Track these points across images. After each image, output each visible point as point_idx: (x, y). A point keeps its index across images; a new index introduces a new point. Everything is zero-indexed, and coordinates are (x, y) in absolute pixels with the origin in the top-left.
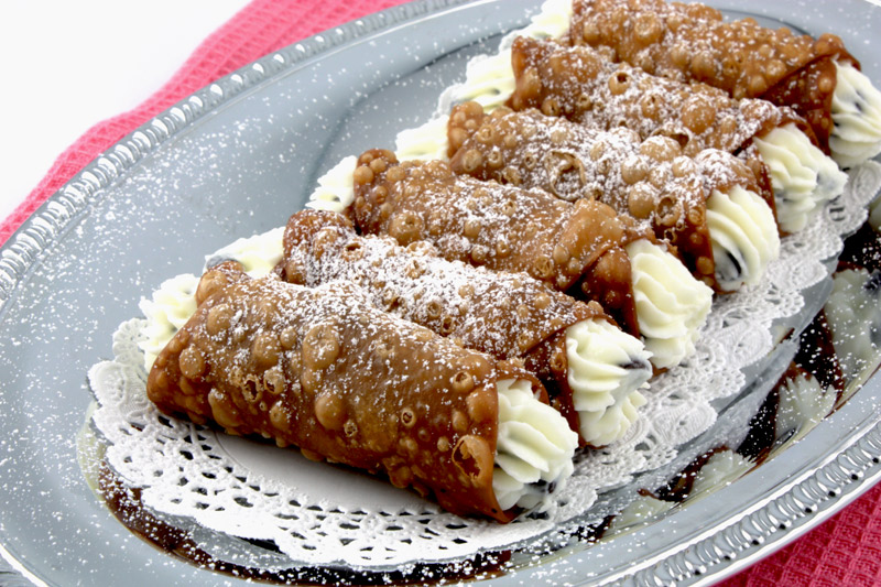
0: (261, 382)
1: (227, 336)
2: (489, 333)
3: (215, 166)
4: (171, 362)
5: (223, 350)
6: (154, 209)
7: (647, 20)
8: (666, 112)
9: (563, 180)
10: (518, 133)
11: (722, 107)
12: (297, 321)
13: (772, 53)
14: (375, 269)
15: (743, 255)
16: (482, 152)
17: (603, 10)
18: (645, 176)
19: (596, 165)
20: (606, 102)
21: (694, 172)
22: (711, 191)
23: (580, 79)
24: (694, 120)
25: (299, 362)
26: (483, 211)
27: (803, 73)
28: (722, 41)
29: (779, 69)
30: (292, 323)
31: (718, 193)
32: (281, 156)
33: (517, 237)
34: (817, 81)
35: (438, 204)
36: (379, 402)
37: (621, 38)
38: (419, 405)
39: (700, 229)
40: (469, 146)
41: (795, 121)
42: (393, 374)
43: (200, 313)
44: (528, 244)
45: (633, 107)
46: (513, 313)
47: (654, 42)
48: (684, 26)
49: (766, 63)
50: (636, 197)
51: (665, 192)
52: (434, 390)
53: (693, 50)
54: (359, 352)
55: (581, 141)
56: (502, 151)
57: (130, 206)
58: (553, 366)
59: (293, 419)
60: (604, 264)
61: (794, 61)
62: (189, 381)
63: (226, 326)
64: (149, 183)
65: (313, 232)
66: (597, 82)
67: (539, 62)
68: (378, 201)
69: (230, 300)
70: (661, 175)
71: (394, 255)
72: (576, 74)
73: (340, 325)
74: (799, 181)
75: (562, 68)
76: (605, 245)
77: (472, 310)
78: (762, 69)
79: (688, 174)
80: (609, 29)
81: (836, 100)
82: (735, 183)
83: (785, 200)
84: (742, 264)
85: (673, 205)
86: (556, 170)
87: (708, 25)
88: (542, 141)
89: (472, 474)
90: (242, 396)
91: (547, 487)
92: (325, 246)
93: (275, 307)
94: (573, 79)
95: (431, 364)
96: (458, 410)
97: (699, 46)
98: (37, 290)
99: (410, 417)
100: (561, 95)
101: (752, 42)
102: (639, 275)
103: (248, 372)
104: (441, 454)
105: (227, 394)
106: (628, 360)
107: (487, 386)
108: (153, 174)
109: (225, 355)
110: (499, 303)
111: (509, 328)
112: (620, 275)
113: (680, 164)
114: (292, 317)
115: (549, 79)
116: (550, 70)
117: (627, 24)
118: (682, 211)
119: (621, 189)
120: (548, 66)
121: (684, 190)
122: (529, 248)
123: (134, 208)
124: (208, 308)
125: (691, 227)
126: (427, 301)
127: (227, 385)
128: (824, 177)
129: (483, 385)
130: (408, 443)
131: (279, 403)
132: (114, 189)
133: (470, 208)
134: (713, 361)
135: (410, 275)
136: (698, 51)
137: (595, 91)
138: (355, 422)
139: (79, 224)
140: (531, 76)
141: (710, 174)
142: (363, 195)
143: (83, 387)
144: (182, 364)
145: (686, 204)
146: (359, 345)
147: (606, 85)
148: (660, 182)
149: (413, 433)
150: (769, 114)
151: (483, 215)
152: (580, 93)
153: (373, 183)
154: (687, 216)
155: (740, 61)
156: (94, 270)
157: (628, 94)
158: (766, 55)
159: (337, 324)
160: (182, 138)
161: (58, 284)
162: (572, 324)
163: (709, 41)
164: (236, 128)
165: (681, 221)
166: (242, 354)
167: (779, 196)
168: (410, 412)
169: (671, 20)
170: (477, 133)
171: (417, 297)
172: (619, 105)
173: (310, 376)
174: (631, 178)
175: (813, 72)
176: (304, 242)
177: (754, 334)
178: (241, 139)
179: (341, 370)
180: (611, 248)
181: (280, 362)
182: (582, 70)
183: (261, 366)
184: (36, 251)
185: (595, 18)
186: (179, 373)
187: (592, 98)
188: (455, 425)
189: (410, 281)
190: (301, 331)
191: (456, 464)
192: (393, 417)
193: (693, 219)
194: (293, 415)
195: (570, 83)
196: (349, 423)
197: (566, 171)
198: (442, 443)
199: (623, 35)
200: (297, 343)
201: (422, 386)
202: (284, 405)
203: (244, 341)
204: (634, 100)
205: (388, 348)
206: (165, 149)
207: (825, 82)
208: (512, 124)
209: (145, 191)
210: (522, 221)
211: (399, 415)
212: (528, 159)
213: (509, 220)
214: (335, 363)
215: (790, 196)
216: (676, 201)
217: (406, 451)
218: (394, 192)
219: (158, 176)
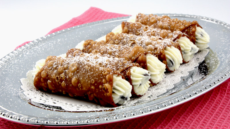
0: (60, 77)
1: (52, 68)
2: (113, 68)
3: (52, 47)
4: (39, 75)
5: (51, 71)
6: (38, 53)
7: (153, 18)
8: (156, 34)
9: (132, 46)
10: (122, 37)
11: (169, 33)
12: (68, 64)
13: (181, 24)
14: (87, 58)
15: (173, 60)
16: (114, 41)
17: (143, 17)
18: (151, 44)
19: (140, 42)
20: (143, 33)
21: (162, 42)
22: (166, 46)
23: (137, 28)
24: (163, 35)
25: (68, 72)
26: (113, 49)
27: (189, 28)
28: (170, 22)
29: (183, 27)
30: (67, 64)
31: (167, 47)
32: (68, 47)
33: (121, 54)
34: (192, 29)
35: (103, 48)
36: (86, 79)
37: (147, 23)
38: (95, 78)
39: (163, 54)
40: (111, 40)
41: (186, 36)
42: (89, 72)
43: (46, 64)
44: (123, 55)
45: (149, 34)
46: (118, 64)
47: (154, 23)
48: (161, 20)
49: (180, 26)
50: (148, 48)
51: (155, 47)
52: (99, 75)
53: (163, 24)
54: (82, 68)
55: (136, 38)
56: (118, 41)
57: (32, 52)
58: (127, 74)
59: (67, 85)
60: (140, 58)
61: (187, 26)
62: (43, 79)
63: (52, 65)
64: (37, 49)
65: (73, 51)
66: (141, 29)
67: (128, 25)
68: (89, 48)
69: (53, 60)
70: (154, 43)
71: (91, 55)
72: (136, 27)
73: (78, 63)
74: (187, 48)
75: (133, 26)
76: (140, 54)
77: (109, 64)
78: (179, 27)
79: (160, 43)
80: (144, 21)
81: (196, 33)
82: (171, 45)
83: (184, 53)
84: (173, 62)
85: (157, 49)
86: (130, 44)
87: (167, 19)
88: (127, 38)
89: (107, 93)
90: (55, 81)
91: (125, 99)
92: (76, 54)
93: (63, 61)
94: (135, 28)
95: (98, 70)
96: (104, 79)
97: (165, 23)
98: (10, 65)
99: (93, 81)
100: (133, 32)
101: (177, 22)
102: (148, 60)
103: (57, 75)
104: (100, 89)
105: (52, 81)
106: (145, 74)
107: (111, 74)
108: (38, 47)
109: (51, 72)
110: (115, 62)
111: (117, 67)
112: (144, 59)
113: (159, 41)
114: (67, 63)
115: (130, 29)
116: (130, 27)
117: (148, 20)
118: (159, 50)
119: (145, 47)
120: (130, 26)
121: (159, 46)
122: (123, 56)
123: (33, 53)
124: (48, 62)
125: (161, 54)
126: (99, 63)
127: (52, 79)
128: (193, 48)
129: (110, 74)
130: (93, 87)
131: (64, 82)
132: (29, 49)
133: (110, 48)
134: (167, 83)
135: (95, 58)
136: (164, 24)
137: (140, 31)
138: (81, 84)
139: (20, 54)
140: (126, 28)
141: (166, 43)
142: (86, 47)
143: (19, 82)
144: (42, 74)
145: (160, 49)
146: (82, 67)
147: (143, 30)
148: (154, 45)
149: (94, 85)
150: (180, 33)
151: (113, 50)
152: (137, 31)
153: (88, 45)
154: (160, 51)
155: (174, 26)
156: (23, 63)
157: (148, 31)
158: (180, 25)
159: (77, 63)
160: (45, 41)
161: (15, 64)
162: (132, 66)
163: (167, 22)
164: (58, 40)
165: (159, 52)
166: (55, 71)
167: (183, 52)
168: (93, 80)
169: (158, 18)
170: (113, 37)
171: (97, 62)
172: (146, 33)
173: (70, 74)
174: (147, 44)
175: (191, 28)
176: (71, 53)
177: (177, 79)
178: (59, 42)
179: (78, 72)
180: (142, 54)
181: (64, 72)
182: (137, 26)
183: (60, 73)
184: (10, 59)
185: (141, 19)
186: (41, 77)
187: (139, 32)
188: (103, 82)
189: (95, 60)
190: (69, 65)
191: (104, 91)
192: (89, 82)
193: (162, 52)
194: (67, 84)
195: (135, 29)
196: (79, 84)
197: (133, 44)
198: (100, 86)
199: (148, 22)
200: (68, 68)
201: (96, 74)
202: (65, 82)
203: (56, 68)
204: (149, 32)
205: (88, 67)
206: (41, 43)
207: (194, 29)
208: (121, 35)
209: (36, 50)
210: (122, 50)
211: (91, 81)
212: (124, 42)
213: (119, 50)
214: (76, 71)
215: (185, 52)
216: (158, 48)
217: (92, 89)
218: (93, 46)
219: (39, 47)
